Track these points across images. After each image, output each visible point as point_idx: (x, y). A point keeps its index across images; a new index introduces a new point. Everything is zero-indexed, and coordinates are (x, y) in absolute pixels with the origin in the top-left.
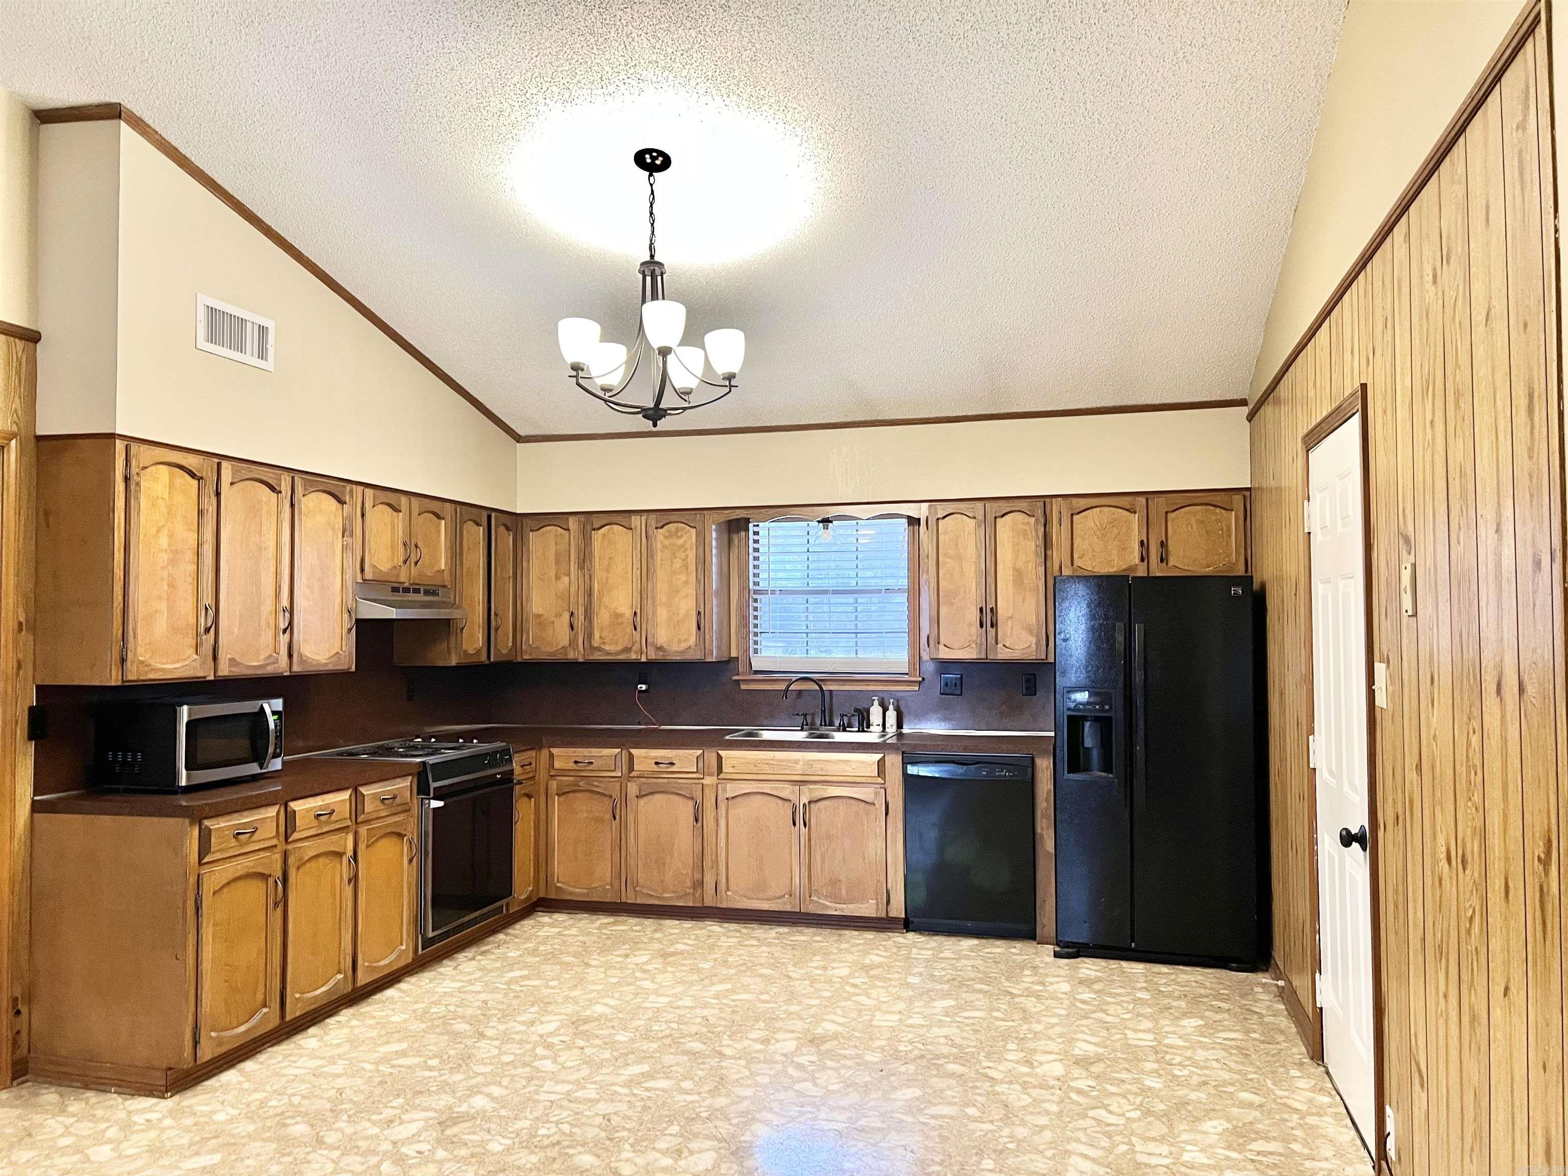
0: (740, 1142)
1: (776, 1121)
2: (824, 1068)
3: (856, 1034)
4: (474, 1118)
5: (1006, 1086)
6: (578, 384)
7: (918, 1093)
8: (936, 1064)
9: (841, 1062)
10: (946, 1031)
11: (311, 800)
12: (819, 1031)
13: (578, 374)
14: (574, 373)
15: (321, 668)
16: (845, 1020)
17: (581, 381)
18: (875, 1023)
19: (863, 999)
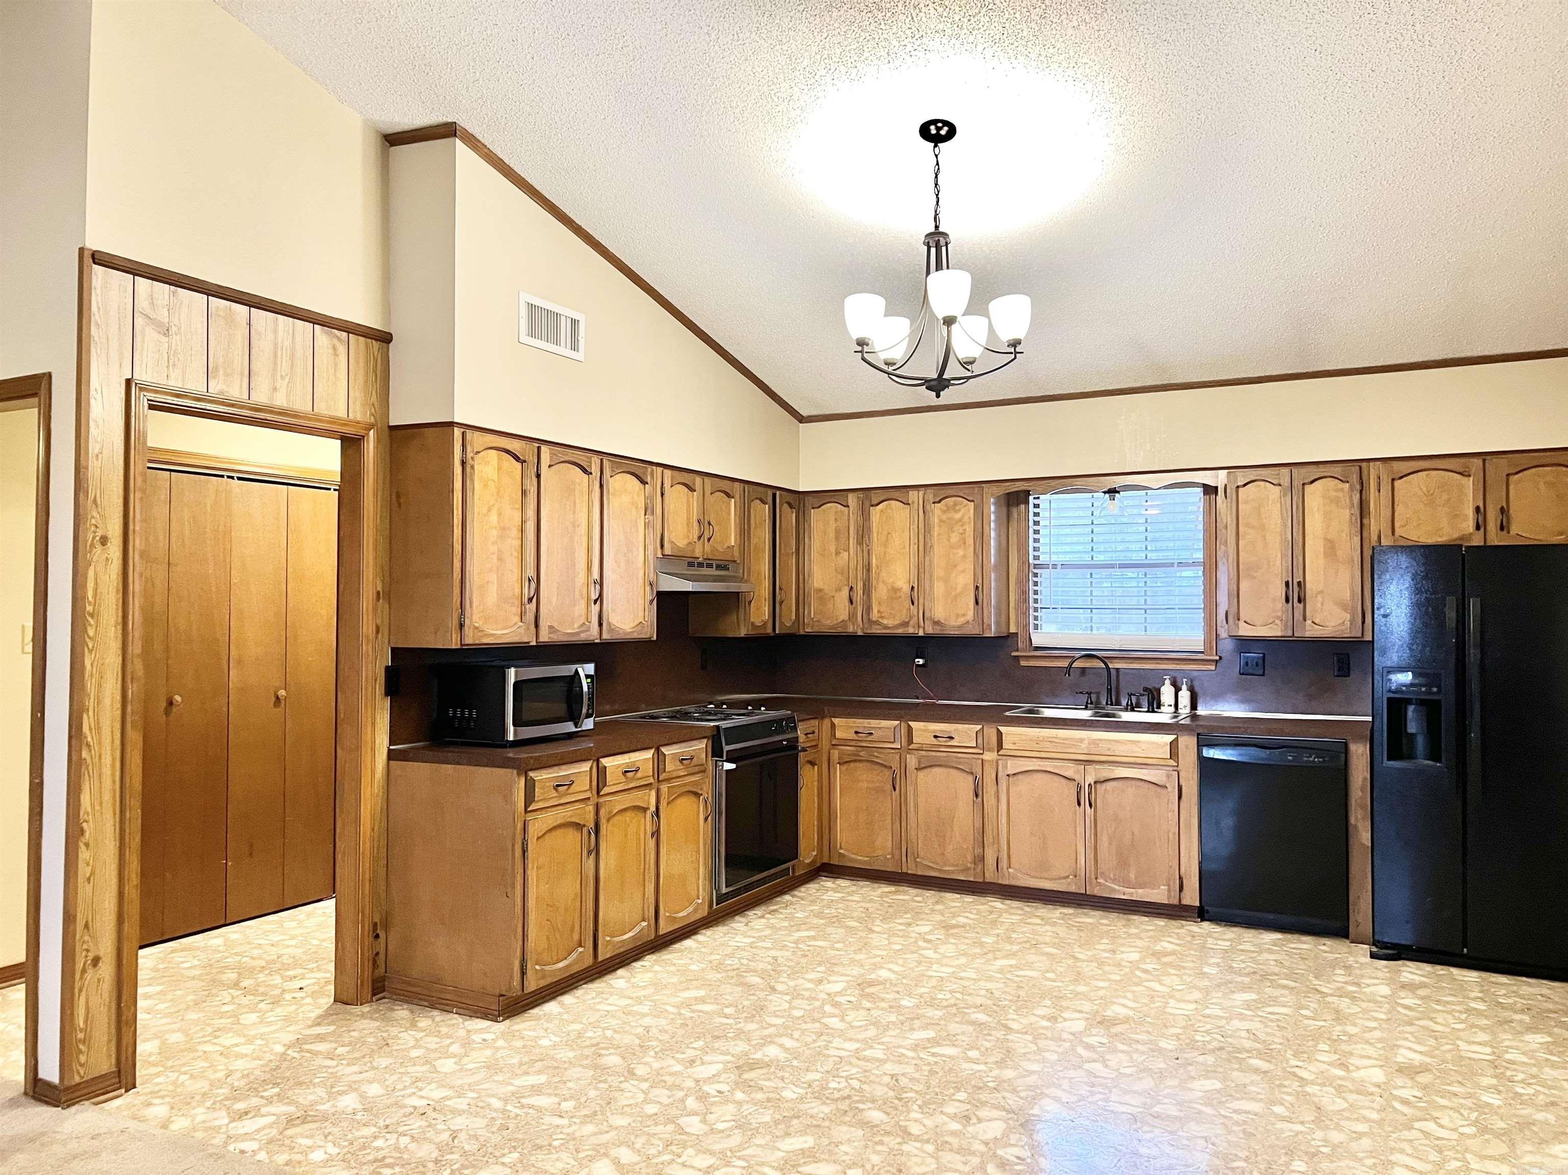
0: (1030, 1115)
1: (1065, 1097)
2: (1116, 1051)
3: (1149, 1020)
4: (768, 1065)
5: (1318, 1088)
6: (864, 359)
7: (1218, 1085)
8: (1238, 1057)
9: (1133, 1046)
10: (1246, 1025)
11: (619, 757)
12: (1109, 1013)
13: (863, 348)
14: (860, 349)
15: (628, 637)
16: (1137, 1005)
17: (866, 355)
18: (1168, 1010)
19: (1156, 986)
